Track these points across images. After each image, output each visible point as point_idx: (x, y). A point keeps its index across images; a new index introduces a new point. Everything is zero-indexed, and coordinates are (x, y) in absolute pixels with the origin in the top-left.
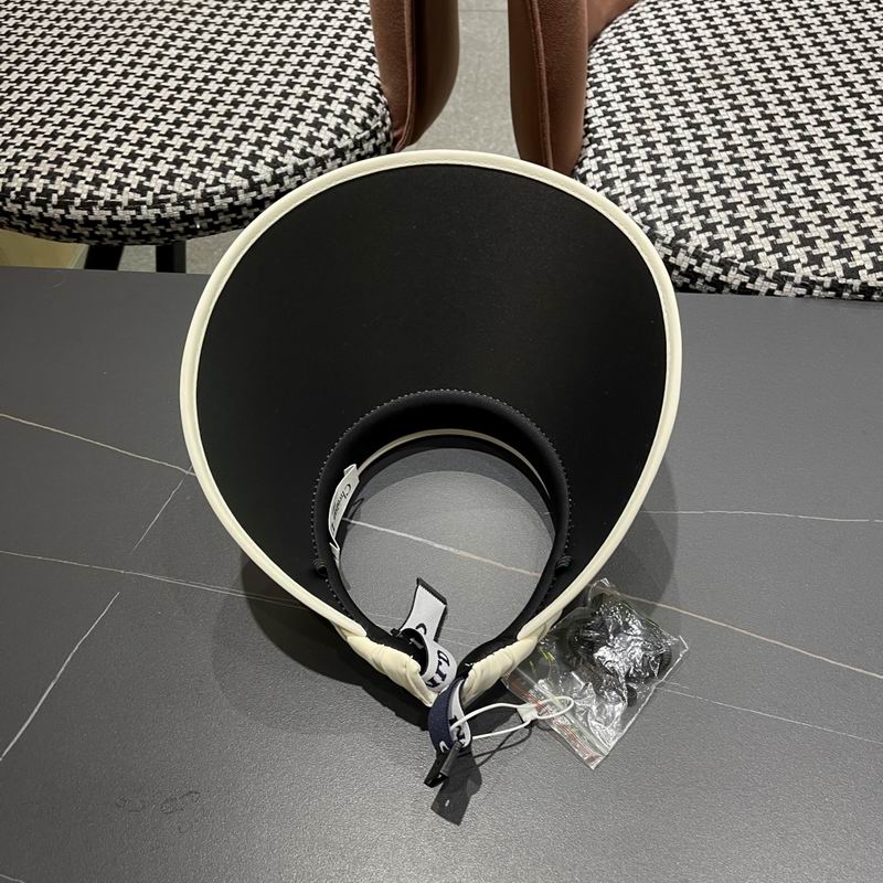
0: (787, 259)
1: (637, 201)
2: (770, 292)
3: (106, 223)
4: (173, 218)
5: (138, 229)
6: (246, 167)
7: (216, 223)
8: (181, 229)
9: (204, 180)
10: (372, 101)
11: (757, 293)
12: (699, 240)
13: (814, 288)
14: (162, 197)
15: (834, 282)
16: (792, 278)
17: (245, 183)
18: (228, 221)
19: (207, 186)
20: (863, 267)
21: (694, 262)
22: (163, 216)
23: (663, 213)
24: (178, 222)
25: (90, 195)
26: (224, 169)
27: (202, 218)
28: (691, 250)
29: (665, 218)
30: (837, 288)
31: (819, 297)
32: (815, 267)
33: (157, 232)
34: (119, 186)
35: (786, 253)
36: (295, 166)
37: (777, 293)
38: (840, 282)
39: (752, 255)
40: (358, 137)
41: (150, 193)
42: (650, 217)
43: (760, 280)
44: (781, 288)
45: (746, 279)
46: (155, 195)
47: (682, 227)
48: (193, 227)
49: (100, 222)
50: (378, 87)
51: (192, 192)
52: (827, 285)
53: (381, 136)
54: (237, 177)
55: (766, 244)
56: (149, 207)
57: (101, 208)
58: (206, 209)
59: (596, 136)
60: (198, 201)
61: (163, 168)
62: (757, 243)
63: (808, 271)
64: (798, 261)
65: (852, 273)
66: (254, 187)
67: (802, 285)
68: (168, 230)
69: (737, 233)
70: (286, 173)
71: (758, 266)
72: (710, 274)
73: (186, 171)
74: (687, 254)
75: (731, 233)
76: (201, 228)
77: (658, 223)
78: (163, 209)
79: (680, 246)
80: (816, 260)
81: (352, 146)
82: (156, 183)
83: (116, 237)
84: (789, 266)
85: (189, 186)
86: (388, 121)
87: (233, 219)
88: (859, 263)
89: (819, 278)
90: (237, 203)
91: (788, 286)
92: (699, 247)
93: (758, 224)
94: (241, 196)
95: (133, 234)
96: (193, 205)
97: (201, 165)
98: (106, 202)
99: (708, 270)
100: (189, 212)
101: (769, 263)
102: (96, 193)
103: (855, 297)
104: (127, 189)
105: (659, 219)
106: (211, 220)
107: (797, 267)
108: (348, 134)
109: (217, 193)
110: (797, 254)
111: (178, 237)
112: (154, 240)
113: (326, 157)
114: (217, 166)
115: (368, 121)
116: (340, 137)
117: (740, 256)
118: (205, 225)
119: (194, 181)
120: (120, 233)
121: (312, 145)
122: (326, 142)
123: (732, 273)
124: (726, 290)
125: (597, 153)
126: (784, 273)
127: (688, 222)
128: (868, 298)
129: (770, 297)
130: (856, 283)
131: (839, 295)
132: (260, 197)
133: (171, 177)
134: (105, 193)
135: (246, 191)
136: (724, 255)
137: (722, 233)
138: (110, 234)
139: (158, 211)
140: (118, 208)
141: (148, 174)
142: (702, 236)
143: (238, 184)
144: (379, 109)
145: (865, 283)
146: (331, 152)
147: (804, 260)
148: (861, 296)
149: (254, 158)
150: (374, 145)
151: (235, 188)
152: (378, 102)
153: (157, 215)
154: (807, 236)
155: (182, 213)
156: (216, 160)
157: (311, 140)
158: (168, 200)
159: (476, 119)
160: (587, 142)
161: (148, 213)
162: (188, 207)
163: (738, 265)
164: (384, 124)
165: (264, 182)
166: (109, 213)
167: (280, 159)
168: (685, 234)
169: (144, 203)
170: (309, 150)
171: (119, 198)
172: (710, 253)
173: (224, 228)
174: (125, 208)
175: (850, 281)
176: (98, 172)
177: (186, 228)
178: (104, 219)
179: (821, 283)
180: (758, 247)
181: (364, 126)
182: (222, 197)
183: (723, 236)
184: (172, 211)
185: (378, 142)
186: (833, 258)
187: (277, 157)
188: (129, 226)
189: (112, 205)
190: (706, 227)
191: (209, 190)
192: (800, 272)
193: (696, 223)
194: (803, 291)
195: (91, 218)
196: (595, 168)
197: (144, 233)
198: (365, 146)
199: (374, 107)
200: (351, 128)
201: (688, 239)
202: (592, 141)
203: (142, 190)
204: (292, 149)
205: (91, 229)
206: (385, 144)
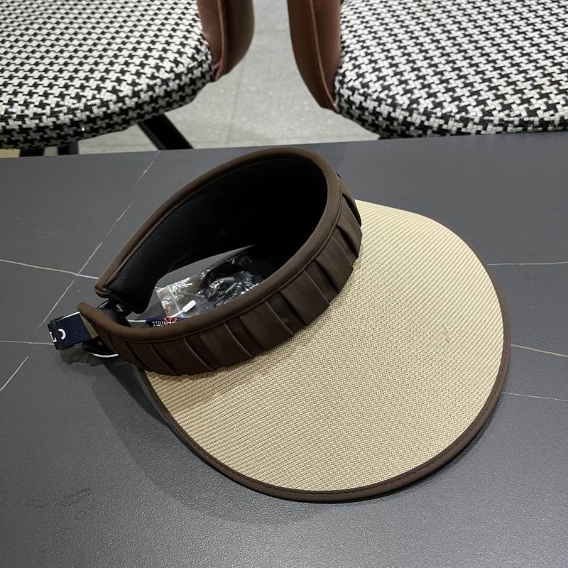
0: (487, 109)
1: (381, 85)
2: (478, 132)
3: (18, 130)
4: (65, 124)
5: (41, 134)
6: (114, 87)
7: (96, 127)
8: (71, 132)
9: (85, 97)
10: (198, 43)
11: (469, 134)
12: (426, 104)
13: (508, 126)
14: (56, 109)
15: (521, 121)
16: (492, 121)
17: (114, 97)
18: (104, 125)
19: (88, 100)
20: (539, 109)
21: (424, 118)
22: (58, 122)
23: (400, 89)
24: (69, 127)
25: (6, 112)
26: (99, 89)
27: (85, 123)
28: (422, 110)
29: (402, 92)
30: (524, 124)
31: (512, 133)
32: (507, 112)
33: (55, 135)
34: (26, 104)
35: (486, 105)
36: (148, 86)
37: (483, 132)
38: (525, 120)
39: (463, 109)
40: (190, 66)
41: (48, 108)
42: (391, 94)
43: (470, 125)
44: (485, 129)
45: (461, 125)
46: (52, 108)
47: (414, 97)
48: (79, 130)
49: (14, 130)
50: (201, 35)
51: (77, 105)
52: (517, 123)
53: (205, 66)
54: (109, 94)
55: (472, 101)
56: (48, 117)
57: (15, 120)
58: (88, 117)
59: (350, 49)
60: (82, 111)
61: (56, 91)
62: (465, 101)
63: (502, 115)
64: (495, 109)
65: (532, 113)
66: (121, 100)
67: (500, 125)
68: (63, 133)
69: (451, 96)
70: (142, 90)
71: (468, 116)
72: (436, 126)
73: (72, 92)
74: (419, 114)
75: (447, 97)
76: (85, 131)
77: (397, 97)
78: (58, 118)
79: (413, 109)
80: (507, 107)
81: (186, 72)
82: (52, 101)
83: (26, 141)
84: (489, 113)
85: (75, 101)
86: (210, 57)
87: (108, 124)
88: (536, 106)
89: (511, 119)
90: (109, 112)
91: (490, 127)
92: (426, 108)
93: (465, 90)
94: (112, 106)
95: (38, 137)
96: (78, 113)
97: (83, 87)
98: (18, 116)
99: (434, 122)
100: (76, 119)
101: (475, 113)
102: (10, 110)
103: (536, 129)
104: (32, 106)
105: (398, 94)
106: (91, 125)
107: (495, 113)
108: (182, 63)
109: (95, 105)
110: (493, 105)
111: (70, 139)
112: (53, 142)
113: (169, 79)
114: (94, 87)
115: (196, 56)
116: (177, 66)
117: (455, 110)
118: (88, 129)
119: (78, 97)
120: (29, 138)
121: (158, 71)
122: (168, 69)
123: (451, 122)
124: (448, 135)
125: (351, 59)
126: (486, 118)
127: (417, 94)
128: (545, 130)
129: (478, 136)
130: (536, 120)
131: (525, 130)
132: (125, 107)
133: (62, 96)
134: (17, 109)
135: (115, 103)
136: (444, 111)
137: (441, 97)
138: (21, 139)
139: (54, 119)
140: (26, 119)
141: (46, 95)
142: (428, 101)
143: (109, 98)
144: (203, 48)
145: (542, 119)
146: (172, 76)
147: (499, 108)
148: (540, 129)
149: (119, 81)
150: (201, 72)
151: (107, 101)
152: (201, 44)
153: (54, 122)
154: (499, 93)
155: (71, 120)
156: (93, 84)
157: (158, 68)
158: (61, 112)
159: (271, 93)
160: (343, 53)
161: (47, 121)
162: (75, 115)
163: (454, 117)
164: (207, 59)
165: (127, 96)
166: (20, 123)
167: (137, 81)
168: (416, 101)
169: (44, 114)
170: (156, 74)
171: (26, 112)
172: (434, 111)
173: (101, 131)
174: (32, 119)
175: (532, 119)
176: (12, 97)
177: (75, 131)
178: (17, 127)
179: (512, 122)
180: (467, 103)
181: (193, 58)
182: (99, 107)
183: (442, 99)
184: (64, 118)
185: (204, 70)
186: (519, 105)
187: (134, 80)
188: (35, 132)
189: (21, 118)
190: (430, 95)
191: (89, 103)
192: (498, 116)
193: (423, 93)
194: (500, 129)
195: (8, 127)
196: (351, 68)
197: (46, 136)
198: (195, 72)
199: (199, 47)
200: (185, 60)
201: (418, 104)
202: (347, 52)
203: (42, 105)
204: (145, 74)
205: (8, 136)
206: (208, 72)
